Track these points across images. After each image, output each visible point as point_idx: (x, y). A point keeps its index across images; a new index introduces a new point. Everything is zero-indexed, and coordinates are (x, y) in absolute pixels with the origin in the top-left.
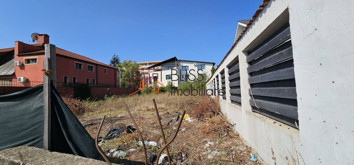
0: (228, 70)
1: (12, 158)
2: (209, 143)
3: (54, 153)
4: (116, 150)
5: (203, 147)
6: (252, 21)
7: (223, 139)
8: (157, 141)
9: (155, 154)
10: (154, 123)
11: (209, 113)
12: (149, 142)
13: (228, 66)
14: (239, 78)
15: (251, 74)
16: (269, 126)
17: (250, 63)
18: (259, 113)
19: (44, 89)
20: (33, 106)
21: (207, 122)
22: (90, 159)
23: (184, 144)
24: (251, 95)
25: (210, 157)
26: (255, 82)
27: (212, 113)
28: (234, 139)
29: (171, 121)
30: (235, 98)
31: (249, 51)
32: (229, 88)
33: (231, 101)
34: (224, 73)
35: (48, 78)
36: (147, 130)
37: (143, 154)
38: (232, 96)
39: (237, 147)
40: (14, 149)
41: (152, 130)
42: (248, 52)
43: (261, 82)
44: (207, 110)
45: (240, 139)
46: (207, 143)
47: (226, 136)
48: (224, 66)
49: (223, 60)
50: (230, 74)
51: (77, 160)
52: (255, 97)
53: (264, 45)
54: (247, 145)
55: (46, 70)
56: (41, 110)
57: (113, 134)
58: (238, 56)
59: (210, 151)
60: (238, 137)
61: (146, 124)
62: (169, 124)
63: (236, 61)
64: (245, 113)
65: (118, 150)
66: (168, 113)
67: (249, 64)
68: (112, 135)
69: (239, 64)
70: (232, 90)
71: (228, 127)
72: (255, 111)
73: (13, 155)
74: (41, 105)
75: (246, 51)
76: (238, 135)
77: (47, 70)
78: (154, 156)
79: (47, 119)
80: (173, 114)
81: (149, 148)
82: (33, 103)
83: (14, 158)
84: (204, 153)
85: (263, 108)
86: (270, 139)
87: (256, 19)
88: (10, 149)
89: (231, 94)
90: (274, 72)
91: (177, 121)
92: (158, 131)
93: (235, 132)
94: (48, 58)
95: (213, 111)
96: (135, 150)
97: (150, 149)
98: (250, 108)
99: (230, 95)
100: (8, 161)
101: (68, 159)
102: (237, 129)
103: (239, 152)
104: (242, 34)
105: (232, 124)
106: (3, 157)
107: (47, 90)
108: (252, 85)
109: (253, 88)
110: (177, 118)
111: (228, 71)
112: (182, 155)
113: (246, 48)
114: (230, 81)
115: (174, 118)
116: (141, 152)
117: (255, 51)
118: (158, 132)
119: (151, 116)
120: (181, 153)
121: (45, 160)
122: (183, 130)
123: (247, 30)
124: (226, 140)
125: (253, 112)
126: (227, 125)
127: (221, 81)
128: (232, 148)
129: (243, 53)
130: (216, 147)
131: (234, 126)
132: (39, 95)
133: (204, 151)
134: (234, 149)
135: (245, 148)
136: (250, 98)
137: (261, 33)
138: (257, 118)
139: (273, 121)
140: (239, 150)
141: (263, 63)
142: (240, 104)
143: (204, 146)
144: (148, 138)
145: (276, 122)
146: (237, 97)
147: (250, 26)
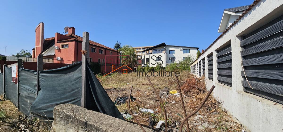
0: (217, 53)
1: (65, 111)
2: (198, 116)
3: (90, 111)
4: (124, 114)
5: (193, 119)
6: (253, 6)
7: (212, 114)
8: (154, 110)
9: (154, 120)
10: (149, 95)
11: (196, 91)
12: (148, 110)
13: (217, 50)
14: (231, 60)
15: (245, 57)
16: (268, 107)
17: (244, 47)
18: (254, 93)
19: (82, 64)
20: (73, 76)
21: (194, 98)
22: (117, 118)
23: (176, 114)
24: (244, 77)
25: (200, 128)
26: (248, 65)
27: (198, 91)
28: (223, 115)
29: (163, 95)
30: (223, 79)
31: (244, 35)
32: (217, 70)
33: (218, 81)
34: (212, 56)
35: (85, 57)
36: (144, 100)
37: (145, 119)
38: (220, 77)
39: (226, 123)
40: (64, 105)
41: (148, 100)
42: (242, 36)
43: (259, 64)
44: (194, 87)
45: (228, 116)
46: (196, 116)
47: (215, 111)
48: (213, 50)
49: (212, 45)
50: (218, 57)
51: (108, 118)
52: (250, 78)
53: (266, 29)
54: (237, 121)
55: (83, 51)
56: (79, 80)
57: (120, 100)
58: (230, 41)
59: (200, 123)
60: (226, 113)
61: (143, 95)
62: (161, 96)
63: (228, 45)
64: (236, 92)
65: (126, 113)
66: (159, 88)
67: (244, 48)
68: (119, 102)
69: (231, 48)
70: (220, 71)
71: (215, 104)
72: (247, 91)
73: (65, 109)
74: (80, 75)
75: (240, 36)
76: (226, 112)
77: (84, 51)
78: (153, 121)
79: (84, 86)
80: (163, 89)
81: (149, 115)
82: (74, 75)
83: (67, 111)
84: (195, 124)
85: (259, 89)
86: (269, 119)
87: (258, 4)
88: (62, 104)
89: (219, 75)
90: (279, 55)
91: (167, 95)
92: (153, 101)
93: (222, 109)
94: (85, 42)
95: (199, 89)
96: (137, 114)
97: (150, 115)
98: (242, 89)
99: (217, 76)
100: (63, 112)
101: (101, 116)
102: (225, 106)
103: (229, 127)
104: (237, 20)
105: (219, 101)
106: (60, 110)
107: (84, 65)
108: (245, 68)
109: (246, 71)
110: (167, 92)
111: (217, 54)
112: (176, 124)
113: (240, 33)
114: (219, 63)
115: (165, 93)
116: (143, 117)
117: (253, 36)
118: (153, 102)
119: (146, 89)
120: (176, 122)
121: (86, 115)
122: (173, 103)
123: (244, 16)
124: (214, 115)
125: (245, 92)
126: (214, 102)
127: (208, 63)
128: (222, 123)
129: (236, 38)
130: (206, 120)
131: (221, 104)
132: (80, 68)
133: (195, 122)
134: (224, 124)
135: (235, 124)
136: (242, 79)
137: (263, 18)
138: (253, 99)
139: (274, 103)
140: (229, 126)
141: (263, 46)
142: (230, 84)
143: (194, 118)
144: (146, 106)
145: (276, 104)
146: (226, 78)
147: (249, 11)
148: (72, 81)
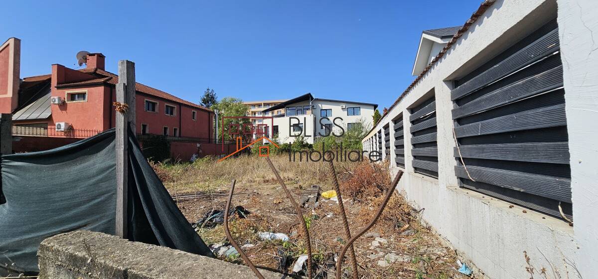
0: (410, 115)
1: (71, 249)
2: (378, 239)
3: (137, 243)
4: (223, 246)
5: (368, 247)
6: (470, 24)
7: (403, 234)
8: (288, 233)
9: (288, 254)
10: (279, 203)
11: (373, 189)
12: (276, 234)
13: (411, 107)
14: (436, 127)
15: (459, 121)
16: (499, 214)
17: (458, 101)
18: (475, 189)
19: (117, 136)
20: (94, 165)
21: (370, 205)
22: (201, 256)
23: (335, 240)
24: (458, 159)
25: (382, 263)
26: (467, 135)
27: (377, 189)
28: (423, 235)
29: (307, 201)
30: (423, 164)
31: (457, 79)
32: (411, 147)
33: (413, 169)
34: (402, 119)
35: (123, 118)
36: (268, 214)
37: (269, 254)
38: (417, 160)
39: (431, 249)
40: (70, 234)
41: (277, 214)
42: (454, 81)
43: (483, 134)
44: (369, 183)
45: (433, 235)
46: (374, 239)
47: (408, 229)
48: (403, 107)
49: (401, 98)
50: (413, 122)
51: (179, 258)
52: (469, 161)
53: (493, 68)
54: (448, 245)
55: (120, 105)
56: (110, 173)
57: (214, 218)
58: (433, 90)
59: (381, 254)
60: (428, 231)
61: (265, 204)
62: (304, 204)
63: (430, 98)
64: (446, 189)
65: (226, 245)
66: (301, 187)
67: (456, 103)
68: (211, 220)
69: (435, 103)
70: (417, 149)
71: (409, 214)
72: (465, 186)
73: (71, 244)
74: (109, 162)
75: (450, 81)
76: (429, 229)
77: (122, 104)
78: (288, 258)
79: (122, 187)
80: (309, 189)
81: (278, 244)
82: (97, 161)
83: (75, 249)
84: (372, 257)
85: (485, 180)
86: (501, 236)
87: (479, 20)
88: (63, 234)
89: (415, 157)
90: (514, 115)
91: (317, 201)
92: (287, 216)
93: (422, 223)
94: (124, 84)
95: (378, 186)
96: (252, 245)
97: (280, 245)
98: (455, 181)
99: (412, 158)
100: (64, 253)
101: (163, 254)
102: (427, 218)
103: (434, 257)
104: (444, 49)
105: (417, 208)
106: (56, 246)
107: (123, 137)
108: (460, 141)
109: (462, 146)
110: (316, 195)
111: (410, 117)
112: (334, 260)
113: (450, 75)
114: (414, 134)
115: (312, 196)
116: (266, 250)
117: (472, 80)
118: (287, 218)
119: (272, 192)
120: (333, 255)
121: (125, 254)
122: (329, 216)
123: (455, 42)
124: (407, 236)
125: (460, 187)
126: (406, 211)
127: (395, 134)
128: (422, 250)
129: (443, 83)
130: (393, 247)
131: (420, 213)
132: (112, 145)
133: (372, 253)
134: (425, 253)
135: (445, 251)
136: (455, 163)
137: (488, 46)
138: (473, 199)
139: (508, 205)
140: (434, 254)
141: (489, 100)
142: (434, 174)
143: (370, 244)
144: (271, 228)
145: (513, 206)
146: (428, 162)
147: (464, 34)
148: (89, 178)
